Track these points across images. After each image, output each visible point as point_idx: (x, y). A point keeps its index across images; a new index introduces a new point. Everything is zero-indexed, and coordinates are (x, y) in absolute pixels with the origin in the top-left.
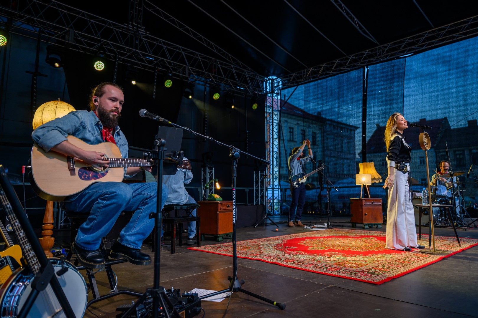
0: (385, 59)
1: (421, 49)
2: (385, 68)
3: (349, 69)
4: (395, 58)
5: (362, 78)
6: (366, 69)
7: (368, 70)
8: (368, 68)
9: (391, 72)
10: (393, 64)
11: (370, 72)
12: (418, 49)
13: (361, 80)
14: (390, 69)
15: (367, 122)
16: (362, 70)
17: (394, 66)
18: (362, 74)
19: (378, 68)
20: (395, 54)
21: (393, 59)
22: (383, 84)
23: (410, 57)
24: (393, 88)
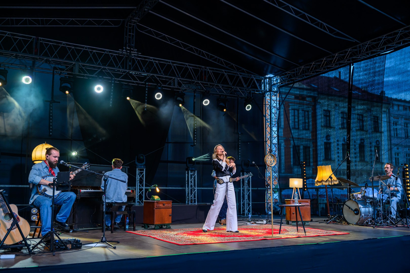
0: (368, 56)
1: (399, 45)
2: (368, 65)
3: (337, 66)
4: (376, 55)
5: (348, 75)
6: (352, 67)
7: (353, 67)
8: (354, 66)
9: (373, 69)
10: (375, 62)
11: (355, 70)
12: (397, 46)
14: (372, 67)
15: (351, 121)
16: (349, 67)
17: (375, 63)
18: (348, 71)
19: (362, 65)
20: (377, 52)
21: (375, 56)
22: (366, 82)
23: (389, 54)
24: (374, 87)
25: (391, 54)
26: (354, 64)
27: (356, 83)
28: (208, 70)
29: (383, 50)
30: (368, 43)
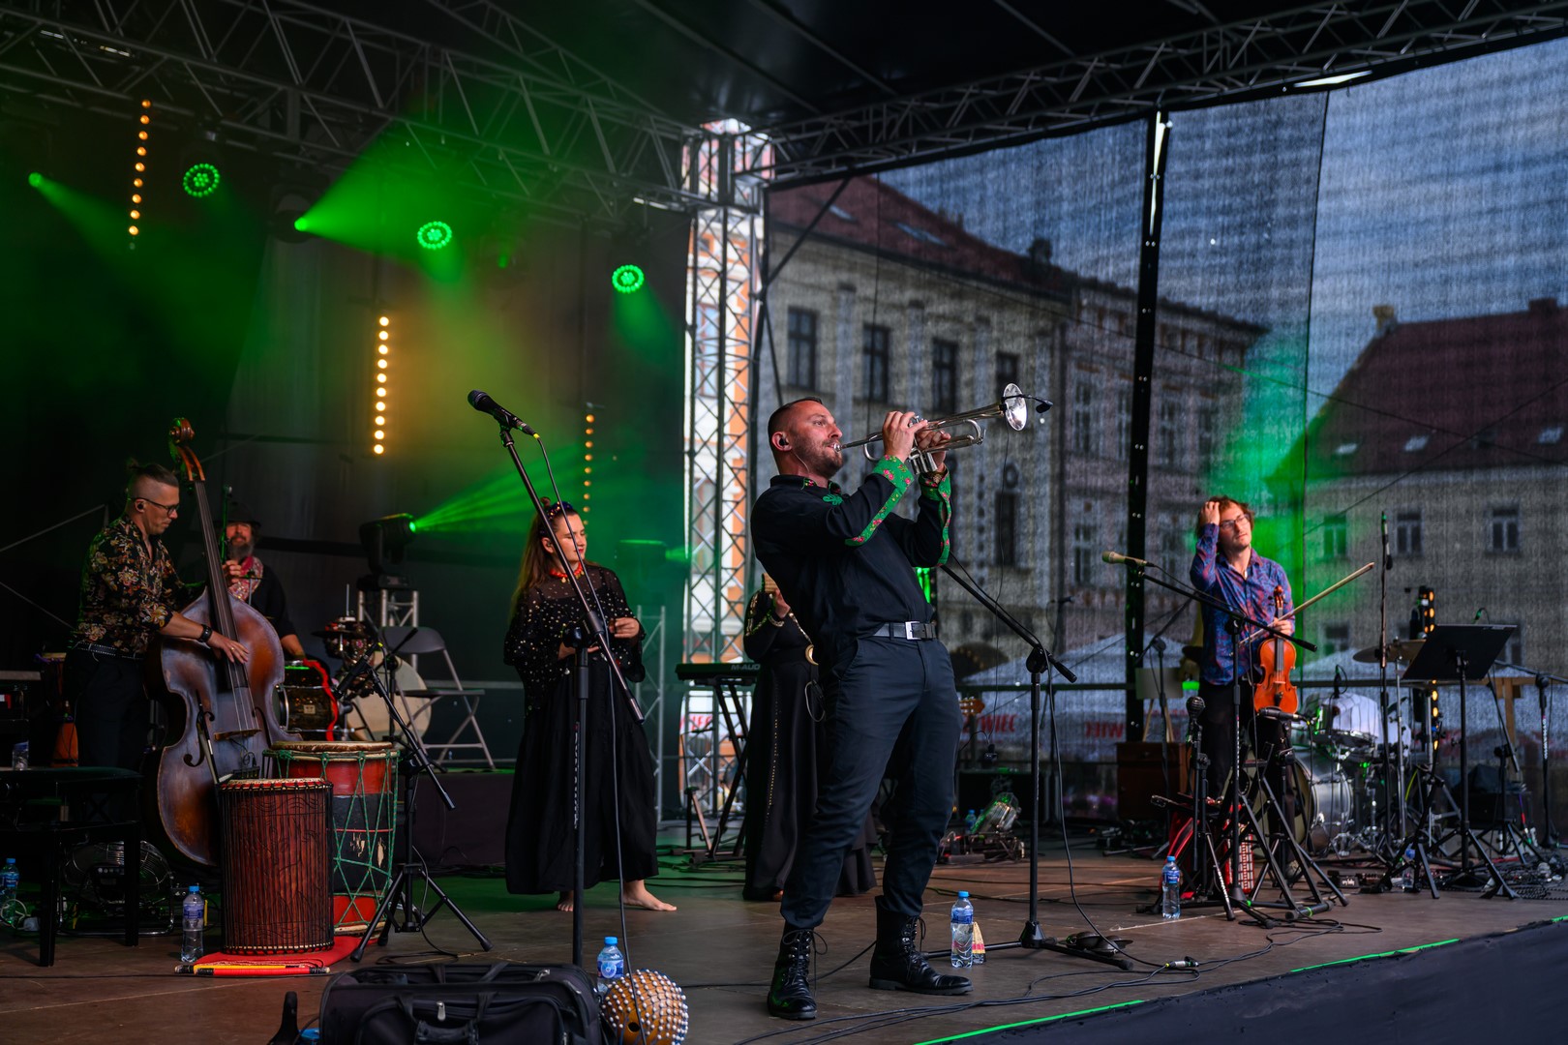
0: (1242, 87)
1: (1392, 57)
2: (1239, 129)
3: (1086, 119)
4: (1282, 86)
5: (1140, 166)
6: (1160, 129)
7: (1167, 131)
8: (1170, 124)
9: (1263, 151)
10: (1274, 117)
11: (1177, 145)
12: (1381, 57)
13: (1135, 178)
14: (1260, 138)
17: (1278, 124)
18: (1141, 147)
19: (1210, 126)
21: (1276, 92)
22: (1230, 205)
23: (1343, 92)
24: (1269, 231)
25: (1353, 90)
26: (1173, 115)
27: (1181, 206)
28: (446, 63)
29: (1317, 67)
30: (1257, 28)
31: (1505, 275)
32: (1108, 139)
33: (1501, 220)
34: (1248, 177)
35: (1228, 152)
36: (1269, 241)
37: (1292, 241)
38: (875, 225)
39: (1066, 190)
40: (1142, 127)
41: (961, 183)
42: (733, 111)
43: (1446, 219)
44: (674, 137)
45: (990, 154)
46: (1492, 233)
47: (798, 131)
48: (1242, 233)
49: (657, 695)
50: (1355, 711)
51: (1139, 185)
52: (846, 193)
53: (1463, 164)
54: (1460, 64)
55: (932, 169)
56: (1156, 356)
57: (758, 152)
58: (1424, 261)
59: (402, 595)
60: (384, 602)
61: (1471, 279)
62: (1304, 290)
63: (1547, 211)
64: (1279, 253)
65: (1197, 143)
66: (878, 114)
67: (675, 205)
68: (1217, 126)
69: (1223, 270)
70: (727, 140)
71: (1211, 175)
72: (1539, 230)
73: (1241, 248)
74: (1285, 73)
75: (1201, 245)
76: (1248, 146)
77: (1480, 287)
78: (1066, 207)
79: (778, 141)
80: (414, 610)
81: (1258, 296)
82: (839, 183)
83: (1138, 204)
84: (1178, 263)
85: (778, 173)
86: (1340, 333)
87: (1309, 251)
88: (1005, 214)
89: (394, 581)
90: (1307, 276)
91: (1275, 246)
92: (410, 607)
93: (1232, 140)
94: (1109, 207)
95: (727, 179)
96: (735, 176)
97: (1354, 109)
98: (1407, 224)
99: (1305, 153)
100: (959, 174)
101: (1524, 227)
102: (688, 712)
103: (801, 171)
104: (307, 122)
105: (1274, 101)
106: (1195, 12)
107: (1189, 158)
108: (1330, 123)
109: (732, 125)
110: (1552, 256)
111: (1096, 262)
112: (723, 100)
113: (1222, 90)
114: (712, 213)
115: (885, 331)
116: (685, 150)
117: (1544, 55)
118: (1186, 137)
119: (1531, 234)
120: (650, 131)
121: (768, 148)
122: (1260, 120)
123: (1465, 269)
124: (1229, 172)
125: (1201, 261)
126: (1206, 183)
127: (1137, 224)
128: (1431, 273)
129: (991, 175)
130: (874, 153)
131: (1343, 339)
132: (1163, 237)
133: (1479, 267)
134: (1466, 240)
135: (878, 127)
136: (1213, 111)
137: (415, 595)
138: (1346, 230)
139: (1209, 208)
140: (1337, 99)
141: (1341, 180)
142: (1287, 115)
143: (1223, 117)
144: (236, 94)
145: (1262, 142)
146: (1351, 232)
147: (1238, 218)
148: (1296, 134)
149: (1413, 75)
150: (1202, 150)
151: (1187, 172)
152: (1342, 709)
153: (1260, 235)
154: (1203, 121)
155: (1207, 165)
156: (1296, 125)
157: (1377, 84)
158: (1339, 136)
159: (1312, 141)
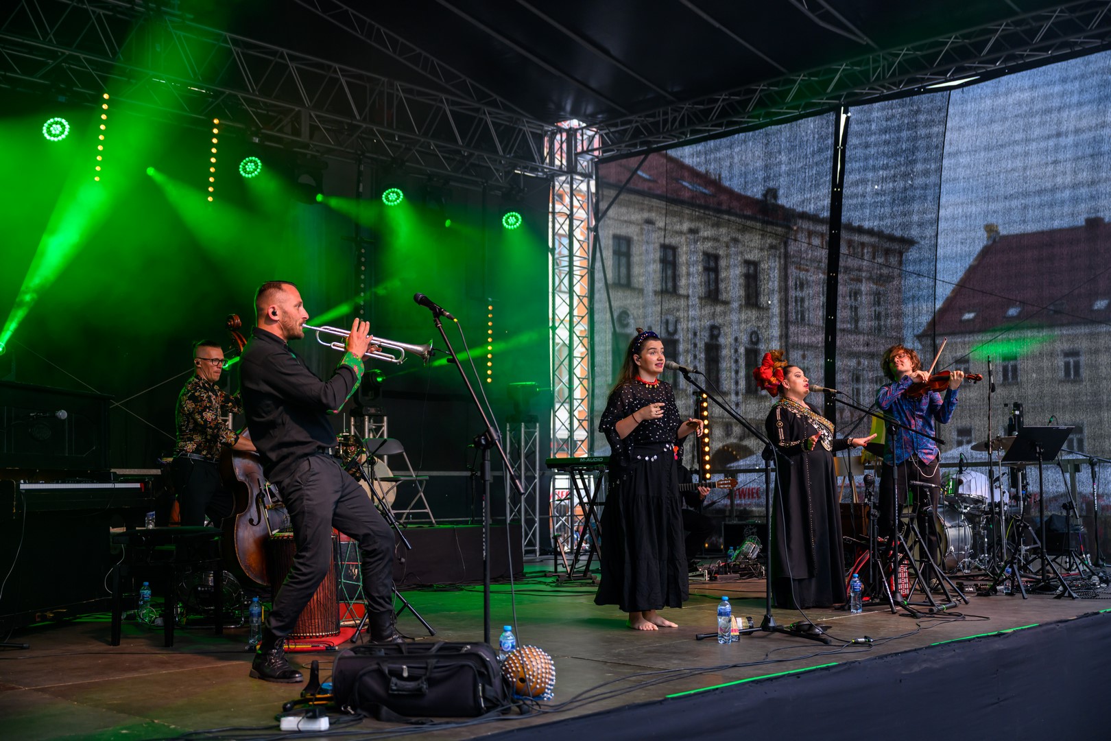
0: (896, 90)
1: (991, 67)
2: (893, 116)
5: (830, 141)
6: (843, 117)
7: (848, 119)
8: (849, 114)
9: (908, 129)
10: (915, 108)
11: (854, 127)
13: (827, 149)
14: (906, 121)
15: (840, 277)
17: (918, 112)
19: (875, 114)
22: (887, 164)
23: (960, 89)
24: (912, 179)
25: (965, 89)
26: (851, 109)
27: (856, 165)
28: (398, 90)
29: (942, 74)
30: (904, 51)
31: (1063, 202)
32: (810, 126)
33: (1060, 168)
34: (899, 146)
35: (886, 131)
36: (911, 186)
37: (926, 185)
38: (664, 183)
39: (784, 158)
40: (832, 116)
41: (718, 155)
42: (575, 114)
43: (1025, 169)
44: (539, 132)
45: (736, 136)
46: (1054, 176)
47: (615, 125)
48: (895, 181)
49: (535, 478)
50: (973, 481)
51: (830, 153)
52: (646, 163)
53: (1036, 133)
54: (1035, 70)
55: (700, 147)
56: (841, 259)
57: (591, 139)
58: (1011, 195)
59: (377, 419)
60: (367, 423)
61: (1041, 206)
62: (934, 216)
63: (1090, 161)
64: (918, 193)
65: (867, 125)
66: (665, 113)
67: (540, 174)
68: (880, 114)
69: (882, 204)
70: (571, 133)
71: (875, 145)
72: (1085, 174)
73: (894, 190)
74: (923, 80)
75: (869, 189)
76: (898, 126)
77: (1047, 211)
78: (783, 168)
79: (603, 132)
80: (385, 428)
81: (905, 220)
82: (642, 157)
83: (829, 165)
84: (855, 201)
85: (604, 152)
86: (957, 242)
87: (937, 191)
88: (746, 174)
89: (372, 411)
90: (936, 207)
91: (915, 189)
92: (382, 427)
93: (889, 123)
94: (811, 167)
95: (572, 156)
96: (577, 154)
97: (966, 101)
98: (1000, 172)
99: (935, 130)
100: (717, 149)
101: (1075, 172)
102: (554, 489)
103: (618, 150)
104: (314, 129)
105: (916, 98)
106: (865, 43)
107: (862, 135)
108: (951, 110)
109: (575, 123)
110: (1093, 189)
111: (803, 202)
112: (568, 108)
113: (883, 92)
114: (563, 178)
115: (674, 249)
116: (546, 139)
117: (1089, 63)
118: (860, 122)
119: (1080, 176)
120: (524, 129)
121: (597, 136)
122: (906, 110)
123: (1037, 200)
124: (887, 143)
125: (869, 199)
126: (873, 151)
127: (829, 178)
128: (1014, 203)
129: (737, 150)
130: (664, 138)
131: (959, 246)
132: (845, 185)
133: (1046, 198)
134: (1037, 181)
135: (665, 121)
136: (876, 105)
137: (385, 418)
138: (961, 177)
139: (874, 166)
140: (955, 94)
141: (958, 146)
142: (924, 106)
143: (883, 109)
144: (270, 113)
145: (908, 124)
146: (964, 178)
147: (892, 172)
148: (929, 118)
149: (1005, 79)
150: (870, 130)
151: (860, 144)
152: (965, 481)
153: (906, 181)
154: (871, 111)
155: (873, 139)
156: (929, 112)
157: (981, 85)
158: (957, 118)
159: (939, 122)
